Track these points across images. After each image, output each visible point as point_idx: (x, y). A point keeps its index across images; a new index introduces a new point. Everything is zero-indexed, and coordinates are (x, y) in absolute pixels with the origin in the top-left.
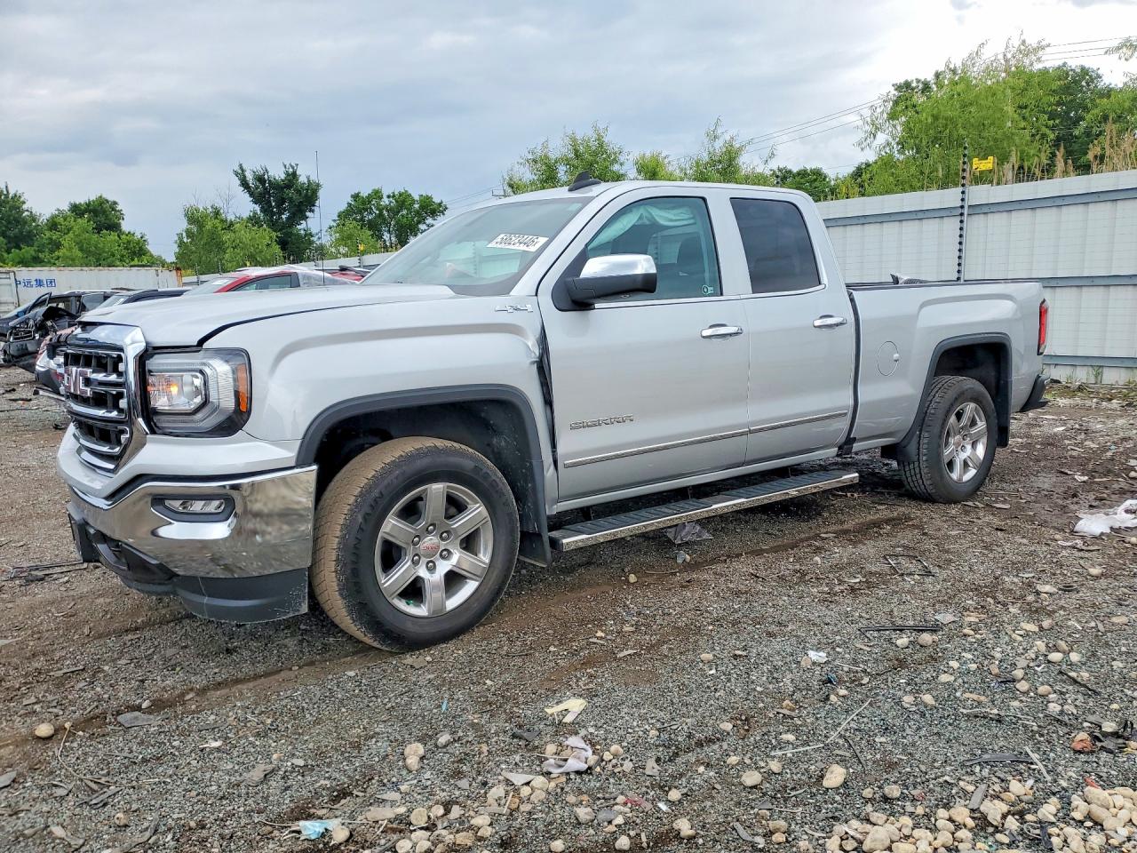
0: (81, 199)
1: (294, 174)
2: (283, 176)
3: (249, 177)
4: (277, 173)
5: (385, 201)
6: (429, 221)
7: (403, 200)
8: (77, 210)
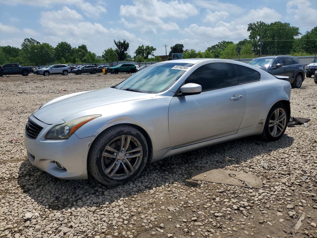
0: (80, 45)
1: (125, 42)
2: (123, 42)
3: (116, 42)
4: (122, 42)
5: (145, 48)
6: (153, 52)
7: (148, 48)
8: (79, 47)
